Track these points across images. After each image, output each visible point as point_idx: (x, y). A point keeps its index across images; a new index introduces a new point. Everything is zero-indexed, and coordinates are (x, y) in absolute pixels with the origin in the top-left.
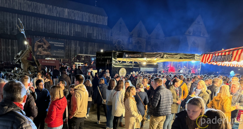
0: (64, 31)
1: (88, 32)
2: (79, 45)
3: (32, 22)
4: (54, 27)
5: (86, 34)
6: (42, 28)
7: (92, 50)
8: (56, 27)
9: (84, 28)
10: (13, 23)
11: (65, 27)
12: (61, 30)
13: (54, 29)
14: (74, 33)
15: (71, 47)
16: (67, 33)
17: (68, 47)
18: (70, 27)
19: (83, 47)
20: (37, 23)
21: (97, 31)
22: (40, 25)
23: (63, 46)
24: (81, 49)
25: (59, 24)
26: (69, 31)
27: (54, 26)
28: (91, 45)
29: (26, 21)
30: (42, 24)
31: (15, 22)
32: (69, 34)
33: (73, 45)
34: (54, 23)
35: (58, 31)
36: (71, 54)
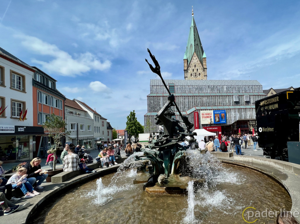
0: (224, 103)
1: (245, 101)
2: (238, 112)
4: (216, 101)
5: (243, 102)
6: (206, 103)
7: (251, 115)
9: (241, 98)
10: (184, 102)
11: (225, 99)
14: (232, 103)
15: (231, 115)
16: (227, 103)
17: (229, 115)
19: (242, 112)
21: (254, 98)
24: (240, 115)
25: (219, 98)
26: (229, 102)
28: (249, 111)
29: (194, 100)
30: (206, 100)
32: (229, 104)
33: (233, 113)
34: (216, 98)
35: (220, 103)
36: (231, 120)
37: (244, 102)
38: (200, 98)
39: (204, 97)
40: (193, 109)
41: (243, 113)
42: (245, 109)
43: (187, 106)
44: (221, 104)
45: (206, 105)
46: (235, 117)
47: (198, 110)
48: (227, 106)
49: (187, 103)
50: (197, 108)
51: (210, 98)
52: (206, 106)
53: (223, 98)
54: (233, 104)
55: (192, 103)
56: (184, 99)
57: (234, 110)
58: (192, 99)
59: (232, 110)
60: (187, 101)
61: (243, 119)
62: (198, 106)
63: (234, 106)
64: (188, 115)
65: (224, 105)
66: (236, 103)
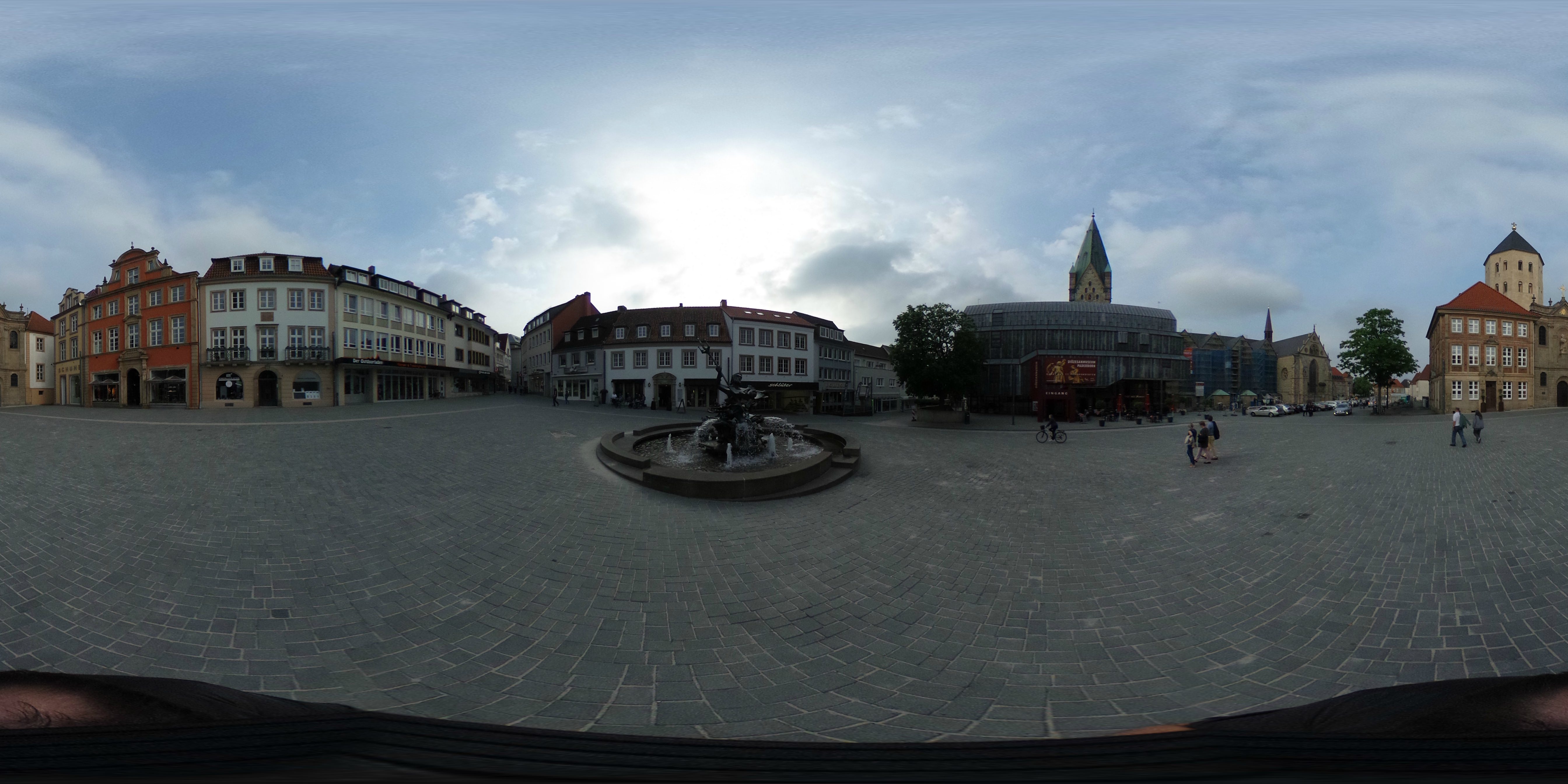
0: (1098, 344)
1: (1141, 343)
2: (1124, 364)
3: (1045, 337)
4: (1080, 340)
6: (1061, 344)
8: (1085, 340)
9: (1133, 337)
10: (1018, 342)
11: (1101, 338)
12: (1093, 343)
13: (1080, 343)
14: (1115, 346)
15: (1108, 368)
16: (1102, 346)
17: (1104, 368)
18: (1107, 337)
19: (1131, 366)
20: (1053, 339)
21: (1158, 340)
22: (1057, 340)
23: (1094, 366)
24: (1127, 369)
25: (1088, 335)
26: (1107, 344)
27: (1080, 338)
29: (1037, 338)
30: (1061, 338)
31: (1021, 340)
32: (1106, 348)
33: (1112, 365)
34: (1081, 334)
35: (1087, 345)
36: (1108, 379)
37: (1138, 346)
38: (1049, 334)
39: (1056, 333)
40: (1033, 355)
41: (1133, 367)
42: (1139, 358)
43: (1023, 349)
44: (1089, 348)
45: (1060, 346)
46: (1116, 372)
47: (1041, 355)
48: (1100, 351)
49: (1024, 343)
50: (1041, 352)
51: (1070, 335)
52: (1061, 349)
53: (1096, 335)
54: (1115, 349)
55: (1033, 343)
56: (1018, 336)
57: (1116, 360)
58: (1034, 336)
59: (1111, 358)
60: (1023, 339)
61: (1133, 377)
62: (1044, 349)
63: (1118, 351)
64: (1022, 365)
65: (1096, 349)
66: (1121, 347)
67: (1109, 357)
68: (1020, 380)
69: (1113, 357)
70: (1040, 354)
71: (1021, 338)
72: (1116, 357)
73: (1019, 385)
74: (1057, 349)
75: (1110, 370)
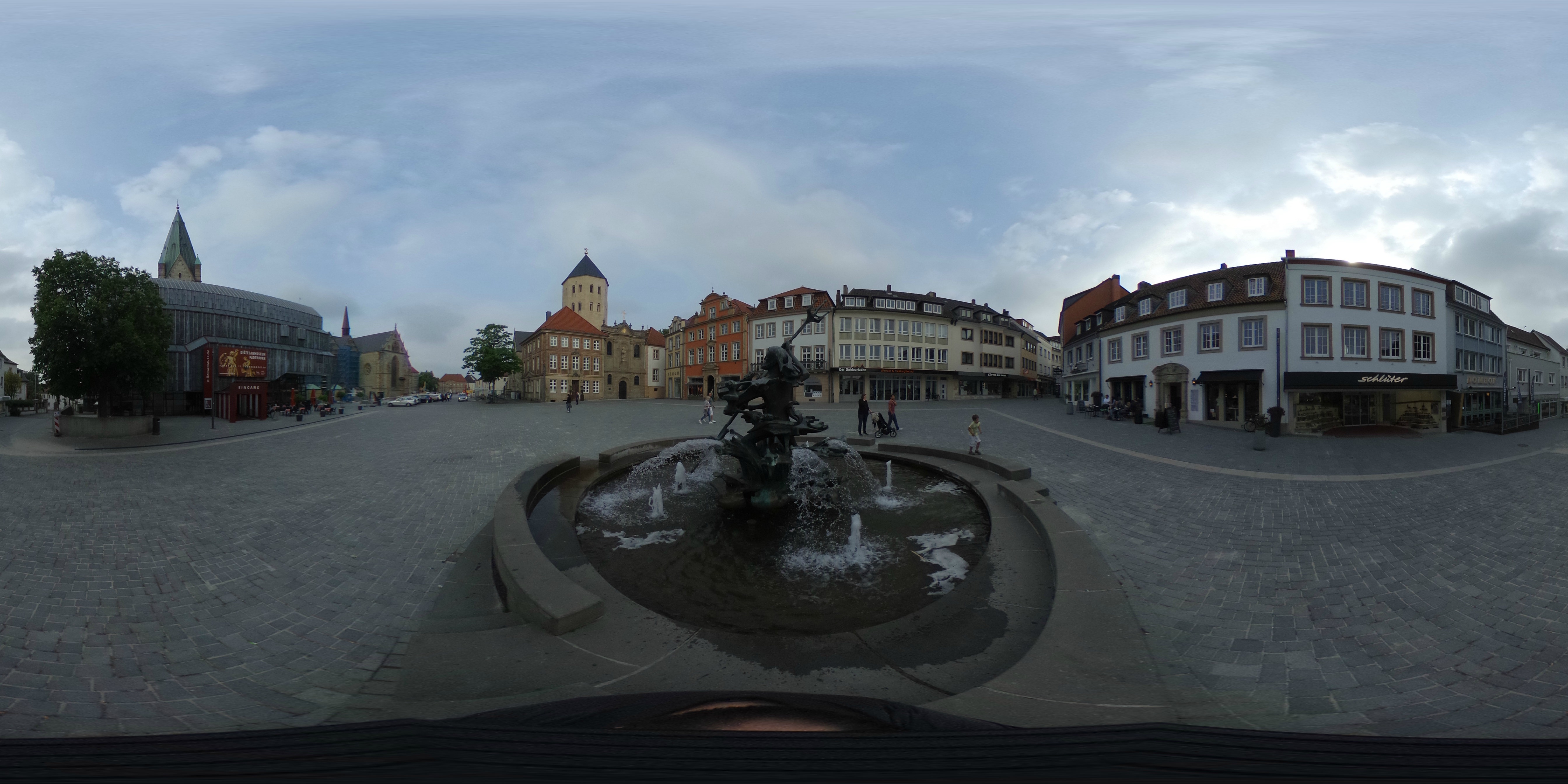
0: (263, 335)
1: (299, 338)
2: (287, 358)
3: (212, 322)
4: (248, 330)
5: (295, 340)
6: (229, 331)
7: (307, 365)
8: (251, 330)
9: (292, 331)
10: (182, 324)
11: (265, 329)
12: (258, 334)
13: (248, 333)
14: (278, 338)
15: (277, 361)
16: (268, 338)
17: (272, 361)
18: (272, 329)
19: (293, 359)
20: (221, 325)
21: (311, 336)
22: (225, 327)
25: (255, 325)
26: (272, 336)
27: (248, 327)
29: (204, 322)
30: (229, 325)
31: (186, 323)
32: (272, 340)
33: (278, 358)
34: (248, 324)
35: (255, 336)
37: (297, 340)
38: (216, 320)
39: (225, 319)
40: (202, 342)
41: (295, 361)
42: (298, 352)
43: (188, 334)
44: (258, 338)
45: (229, 334)
47: (211, 343)
48: (268, 342)
49: (188, 326)
50: (210, 339)
51: (237, 323)
52: (229, 337)
53: (262, 326)
54: (278, 340)
55: (200, 328)
56: (182, 317)
57: (282, 352)
58: (200, 317)
59: (277, 351)
60: (188, 322)
61: (295, 371)
62: (212, 336)
63: (280, 344)
64: (191, 353)
65: (262, 341)
66: (284, 340)
67: (276, 349)
68: (188, 372)
69: (279, 350)
70: (210, 341)
71: (186, 320)
72: (282, 350)
73: (187, 378)
74: (225, 337)
75: (276, 363)
